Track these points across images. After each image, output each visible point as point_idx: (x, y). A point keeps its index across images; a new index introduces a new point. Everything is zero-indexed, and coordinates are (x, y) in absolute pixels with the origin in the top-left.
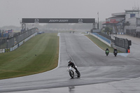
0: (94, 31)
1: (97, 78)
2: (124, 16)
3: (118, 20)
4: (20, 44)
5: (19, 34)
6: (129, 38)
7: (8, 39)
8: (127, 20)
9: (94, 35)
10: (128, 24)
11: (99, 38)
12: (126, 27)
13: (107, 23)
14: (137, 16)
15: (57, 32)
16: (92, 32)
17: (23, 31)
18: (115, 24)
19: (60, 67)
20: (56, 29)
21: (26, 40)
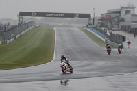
0: (89, 26)
1: (91, 72)
2: (119, 12)
3: (114, 16)
4: (17, 36)
5: (16, 26)
6: (124, 34)
7: (5, 31)
8: (122, 16)
9: (89, 30)
10: (123, 20)
11: (94, 33)
12: (121, 23)
13: (103, 19)
14: (132, 12)
15: (54, 26)
16: (87, 26)
17: (20, 24)
18: (110, 20)
19: (56, 60)
20: (52, 23)
21: (22, 33)
